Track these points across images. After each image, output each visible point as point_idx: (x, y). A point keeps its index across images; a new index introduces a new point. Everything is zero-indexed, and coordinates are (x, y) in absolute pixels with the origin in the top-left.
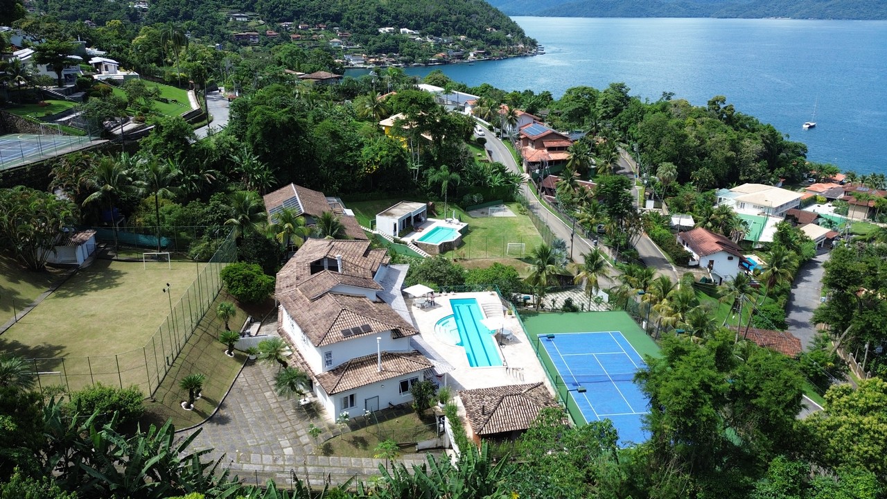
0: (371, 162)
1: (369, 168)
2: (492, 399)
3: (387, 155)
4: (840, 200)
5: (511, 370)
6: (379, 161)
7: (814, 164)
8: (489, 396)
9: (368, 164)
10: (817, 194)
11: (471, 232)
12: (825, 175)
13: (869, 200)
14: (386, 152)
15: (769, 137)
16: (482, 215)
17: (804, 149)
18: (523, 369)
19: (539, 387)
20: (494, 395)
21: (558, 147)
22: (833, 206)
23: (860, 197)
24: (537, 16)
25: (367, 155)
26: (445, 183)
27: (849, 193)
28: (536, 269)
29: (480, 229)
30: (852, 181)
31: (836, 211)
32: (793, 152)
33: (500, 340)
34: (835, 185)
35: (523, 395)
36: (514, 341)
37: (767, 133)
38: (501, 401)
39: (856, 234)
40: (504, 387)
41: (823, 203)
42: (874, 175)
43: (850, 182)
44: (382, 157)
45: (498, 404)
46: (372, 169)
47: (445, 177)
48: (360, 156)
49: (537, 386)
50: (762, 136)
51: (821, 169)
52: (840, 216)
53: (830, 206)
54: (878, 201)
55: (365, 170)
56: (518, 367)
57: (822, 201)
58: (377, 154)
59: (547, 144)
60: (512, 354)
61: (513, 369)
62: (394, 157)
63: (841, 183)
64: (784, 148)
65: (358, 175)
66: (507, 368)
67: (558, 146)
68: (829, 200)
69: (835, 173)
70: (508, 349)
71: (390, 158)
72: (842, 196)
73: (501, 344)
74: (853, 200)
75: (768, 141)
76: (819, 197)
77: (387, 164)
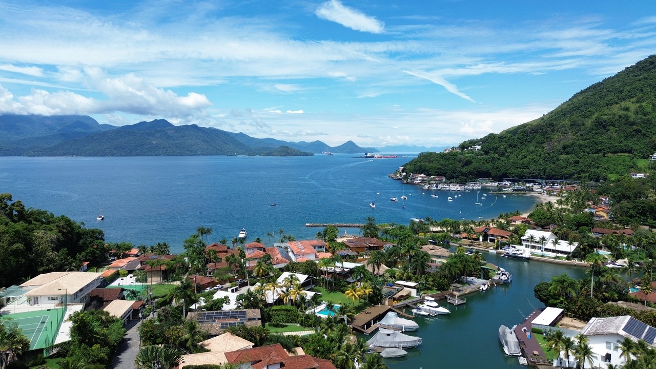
4: (139, 269)
7: (111, 245)
10: (119, 269)
12: (122, 252)
13: (160, 265)
15: (65, 226)
22: (134, 276)
23: (153, 264)
27: (145, 263)
30: (144, 252)
31: (137, 280)
32: (92, 237)
34: (132, 259)
37: (62, 223)
39: (158, 297)
41: (125, 275)
42: (159, 244)
43: (142, 254)
50: (58, 226)
51: (118, 247)
52: (141, 283)
53: (131, 277)
54: (167, 265)
57: (125, 274)
63: (137, 256)
68: (130, 272)
69: (129, 248)
72: (139, 266)
74: (148, 267)
75: (64, 230)
76: (121, 271)
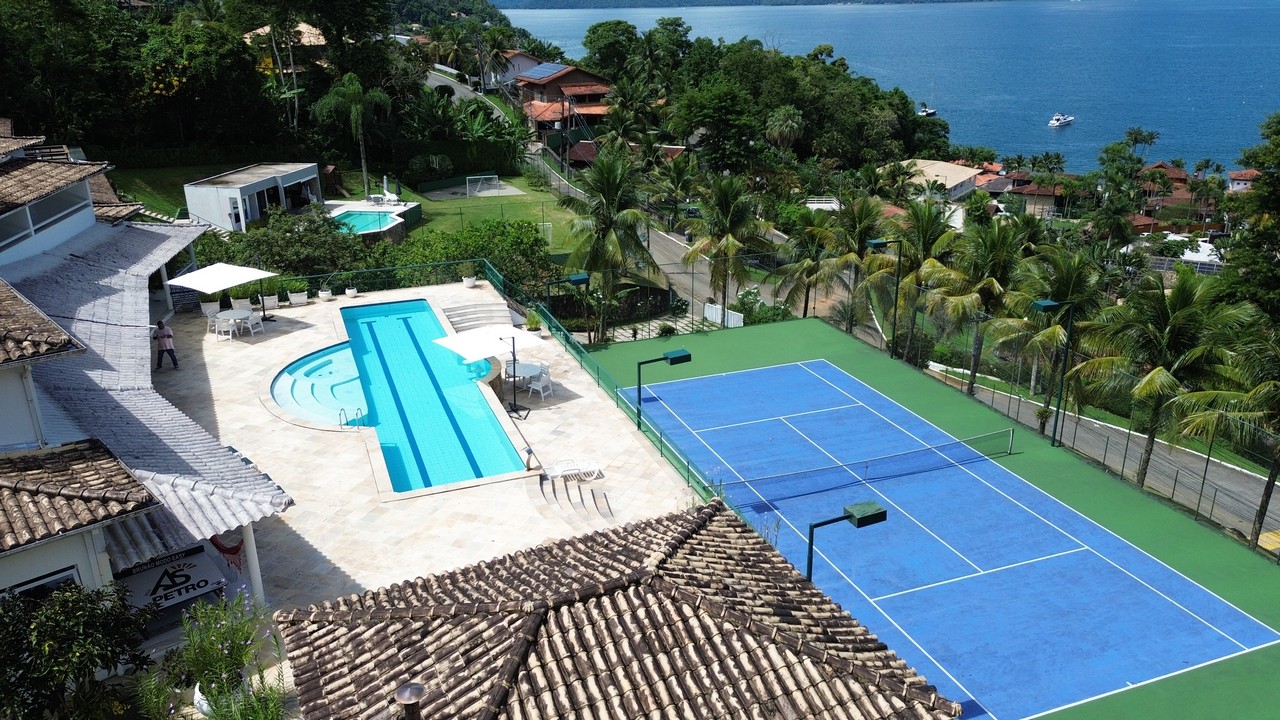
0: (164, 70)
1: (160, 82)
2: (476, 639)
3: (206, 53)
4: (1009, 192)
5: (560, 483)
6: (185, 68)
8: (456, 619)
9: (158, 73)
11: (428, 221)
13: (1055, 185)
14: (201, 46)
15: (901, 106)
16: (455, 197)
17: (945, 128)
18: (600, 475)
19: (713, 527)
20: (484, 613)
21: (589, 95)
24: (525, 8)
25: (154, 53)
26: (355, 111)
28: (590, 222)
29: (448, 216)
32: (931, 131)
33: (510, 398)
35: (652, 583)
36: (557, 395)
37: (896, 101)
38: (532, 645)
40: (539, 553)
42: (1047, 154)
44: (192, 56)
45: (516, 671)
46: (169, 86)
47: (356, 99)
48: (138, 57)
49: (702, 525)
50: (891, 105)
51: (972, 154)
54: (1066, 187)
55: (152, 89)
56: (584, 468)
58: (181, 52)
59: (568, 91)
60: (555, 432)
61: (566, 478)
62: (223, 57)
64: (919, 126)
65: (135, 99)
66: (543, 478)
67: (588, 92)
70: (538, 424)
71: (213, 58)
72: (1010, 187)
73: (513, 408)
74: (1031, 188)
75: (900, 112)
77: (207, 71)
